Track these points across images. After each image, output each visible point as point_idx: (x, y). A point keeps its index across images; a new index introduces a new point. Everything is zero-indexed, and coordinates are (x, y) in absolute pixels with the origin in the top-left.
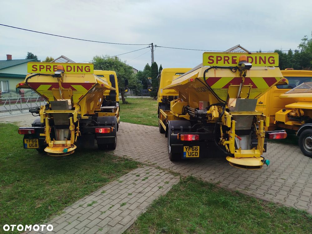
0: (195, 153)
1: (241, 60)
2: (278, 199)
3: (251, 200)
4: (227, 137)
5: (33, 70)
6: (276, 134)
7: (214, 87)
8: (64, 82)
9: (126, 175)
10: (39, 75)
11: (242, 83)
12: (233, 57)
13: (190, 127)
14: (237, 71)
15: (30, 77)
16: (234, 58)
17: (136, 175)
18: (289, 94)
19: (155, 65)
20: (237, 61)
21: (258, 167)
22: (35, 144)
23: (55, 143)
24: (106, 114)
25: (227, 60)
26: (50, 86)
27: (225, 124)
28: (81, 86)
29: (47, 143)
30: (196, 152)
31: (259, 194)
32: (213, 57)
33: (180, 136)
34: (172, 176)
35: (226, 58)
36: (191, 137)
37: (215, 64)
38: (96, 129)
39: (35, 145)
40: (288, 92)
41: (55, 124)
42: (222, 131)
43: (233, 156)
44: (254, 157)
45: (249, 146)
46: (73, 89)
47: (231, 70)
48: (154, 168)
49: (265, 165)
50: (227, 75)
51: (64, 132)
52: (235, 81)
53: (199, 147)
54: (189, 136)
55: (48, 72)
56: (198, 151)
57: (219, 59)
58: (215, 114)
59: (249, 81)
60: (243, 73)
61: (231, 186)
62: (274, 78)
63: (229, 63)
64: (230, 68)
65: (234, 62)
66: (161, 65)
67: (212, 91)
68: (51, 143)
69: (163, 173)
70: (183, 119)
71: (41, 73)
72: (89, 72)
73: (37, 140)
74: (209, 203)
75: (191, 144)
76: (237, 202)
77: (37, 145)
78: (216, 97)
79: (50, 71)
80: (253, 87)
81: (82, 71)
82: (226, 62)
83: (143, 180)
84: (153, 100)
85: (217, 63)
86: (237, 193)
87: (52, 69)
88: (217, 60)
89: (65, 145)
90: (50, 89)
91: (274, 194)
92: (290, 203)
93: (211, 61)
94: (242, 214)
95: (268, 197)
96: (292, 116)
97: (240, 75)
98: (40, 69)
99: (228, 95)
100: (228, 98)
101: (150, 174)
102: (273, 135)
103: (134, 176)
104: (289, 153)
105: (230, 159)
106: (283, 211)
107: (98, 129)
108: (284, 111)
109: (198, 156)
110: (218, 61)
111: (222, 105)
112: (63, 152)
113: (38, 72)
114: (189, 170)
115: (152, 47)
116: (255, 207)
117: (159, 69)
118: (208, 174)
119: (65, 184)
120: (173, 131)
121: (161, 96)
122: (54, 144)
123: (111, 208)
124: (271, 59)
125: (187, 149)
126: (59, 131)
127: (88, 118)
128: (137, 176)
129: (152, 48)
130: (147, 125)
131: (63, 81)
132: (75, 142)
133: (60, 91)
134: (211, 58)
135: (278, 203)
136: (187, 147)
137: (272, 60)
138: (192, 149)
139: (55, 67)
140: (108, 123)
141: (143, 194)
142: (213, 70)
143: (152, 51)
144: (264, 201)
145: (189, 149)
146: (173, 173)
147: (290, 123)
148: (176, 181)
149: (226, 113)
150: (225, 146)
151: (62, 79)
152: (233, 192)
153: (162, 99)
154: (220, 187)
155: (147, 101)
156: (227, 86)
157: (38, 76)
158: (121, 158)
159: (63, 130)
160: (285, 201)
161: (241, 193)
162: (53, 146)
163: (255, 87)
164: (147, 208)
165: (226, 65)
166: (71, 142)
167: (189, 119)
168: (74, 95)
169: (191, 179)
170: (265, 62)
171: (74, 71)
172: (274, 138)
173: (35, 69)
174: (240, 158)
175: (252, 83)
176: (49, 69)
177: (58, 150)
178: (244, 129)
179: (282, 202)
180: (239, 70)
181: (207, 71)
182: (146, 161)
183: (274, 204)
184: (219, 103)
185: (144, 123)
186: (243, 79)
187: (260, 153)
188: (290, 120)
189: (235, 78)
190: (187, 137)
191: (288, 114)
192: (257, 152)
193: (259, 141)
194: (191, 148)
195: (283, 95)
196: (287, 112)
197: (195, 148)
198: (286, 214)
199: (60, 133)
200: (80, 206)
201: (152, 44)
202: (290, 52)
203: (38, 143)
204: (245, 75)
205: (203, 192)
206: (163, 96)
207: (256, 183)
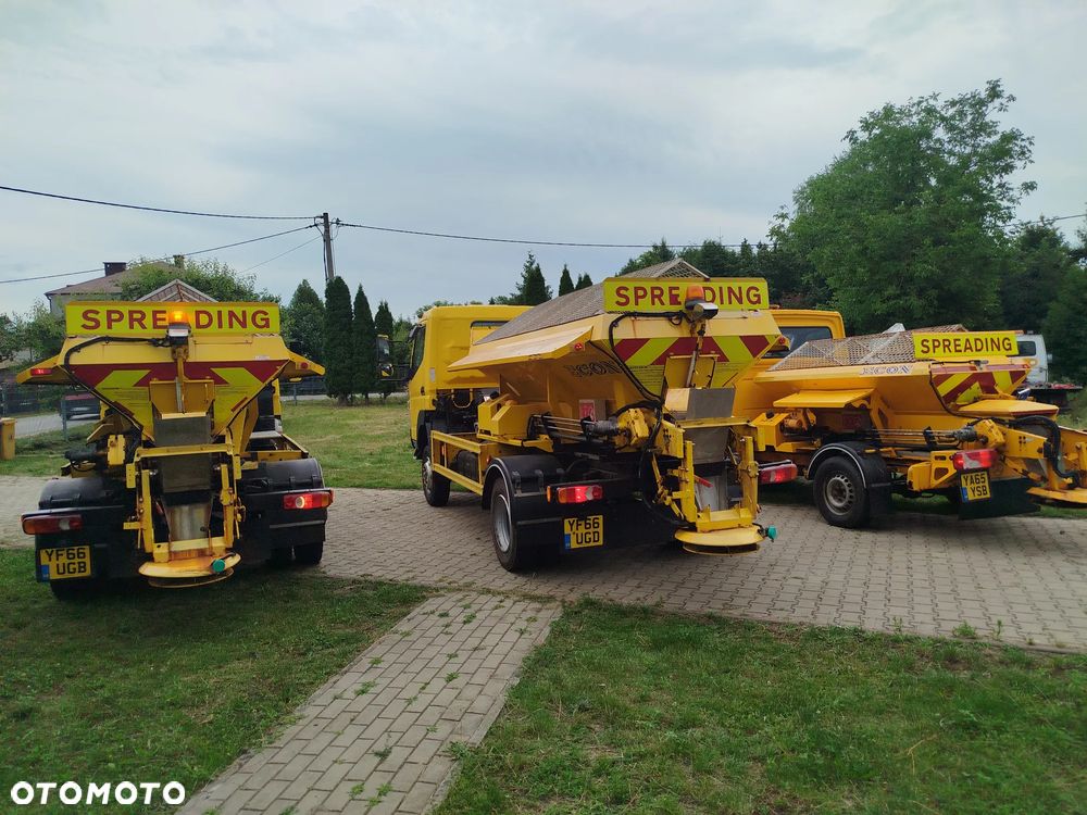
0: (591, 536)
1: (692, 295)
2: (801, 615)
3: (745, 626)
4: (674, 484)
5: (84, 326)
6: (776, 471)
7: (633, 361)
8: (191, 359)
9: (408, 617)
10: (107, 339)
11: (697, 350)
12: (671, 289)
13: (560, 471)
14: (684, 321)
15: (76, 349)
16: (674, 292)
17: (437, 613)
18: (779, 372)
19: (337, 288)
20: (682, 299)
21: (752, 547)
22: (79, 563)
23: (173, 549)
24: (271, 455)
25: (659, 297)
26: (144, 373)
27: (665, 452)
28: (243, 371)
29: (148, 550)
30: (594, 533)
31: (758, 613)
32: (626, 289)
33: (554, 494)
34: (538, 605)
35: (657, 292)
36: (584, 494)
37: (631, 308)
38: (286, 497)
39: (76, 566)
40: (774, 367)
41: (165, 491)
42: (657, 472)
43: (693, 528)
44: (740, 526)
45: (723, 502)
46: (219, 381)
47: (671, 320)
48: (474, 595)
49: (768, 539)
50: (661, 332)
51: (191, 514)
52: (682, 346)
53: (601, 517)
54: (578, 489)
55: (137, 331)
56: (601, 530)
57: (641, 293)
58: (640, 430)
59: (711, 345)
60: (698, 328)
61: (691, 607)
62: (763, 336)
63: (662, 304)
64: (668, 316)
65: (674, 300)
66: (361, 288)
67: (629, 373)
68: (160, 551)
69: (508, 603)
70: (534, 451)
71: (112, 333)
72: (264, 330)
73: (87, 550)
74: (656, 646)
75: (581, 511)
76: (717, 635)
77: (84, 567)
78: (638, 388)
79: (143, 327)
80: (720, 360)
81: (243, 325)
82: (656, 300)
83: (465, 622)
84: (335, 405)
85: (637, 304)
86: (710, 617)
87: (148, 321)
88: (637, 297)
89: (208, 553)
90: (144, 382)
91: (789, 608)
92: (824, 620)
93: (623, 300)
94: (736, 653)
95: (778, 616)
96: (791, 430)
97: (692, 332)
98: (110, 321)
99: (665, 380)
100: (665, 387)
101: (475, 607)
102: (769, 472)
103: (434, 617)
104: (793, 523)
105: (687, 537)
106: (815, 635)
107: (294, 496)
108: (770, 416)
109: (601, 543)
110: (640, 300)
111: (652, 404)
112: (209, 573)
113: (103, 331)
114: (571, 587)
115: (327, 225)
116: (757, 638)
117: (353, 300)
118: (623, 590)
119: (236, 665)
120: (518, 484)
121: (431, 391)
122: (170, 552)
123: (423, 688)
124: (753, 292)
125: (571, 525)
126: (173, 514)
127: (257, 467)
128: (441, 616)
129: (327, 231)
130: (370, 487)
131: (187, 357)
132: (235, 539)
133: (179, 390)
134: (622, 292)
135: (801, 624)
136: (571, 520)
137: (755, 295)
138: (586, 524)
139: (159, 316)
140: (299, 481)
141: (486, 652)
142: (628, 320)
143: (327, 239)
144: (772, 623)
145: (578, 525)
146: (534, 598)
147: (787, 447)
148: (552, 613)
149: (667, 424)
150: (670, 506)
151: (186, 352)
152: (699, 617)
153: (434, 401)
154: (667, 613)
155: (318, 411)
156: (661, 360)
157: (104, 343)
158: (360, 582)
159: (186, 508)
160: (815, 617)
161: (721, 617)
162: (167, 557)
163: (723, 358)
164: (517, 676)
165: (658, 308)
166: (226, 541)
167: (552, 451)
168: (217, 397)
169: (590, 603)
170: (740, 301)
171: (220, 326)
172: (772, 480)
173: (92, 324)
174: (710, 531)
175: (718, 350)
176: (140, 321)
177: (196, 567)
178: (710, 461)
179: (809, 620)
180: (689, 321)
181: (614, 324)
182: (441, 581)
183: (794, 625)
184: (644, 402)
185: (357, 482)
186: (700, 341)
187: (750, 516)
188: (788, 439)
189: (680, 338)
190: (572, 493)
191: (782, 424)
192: (745, 514)
193: (745, 486)
194: (583, 523)
195: (764, 375)
196: (778, 418)
197: (591, 522)
198: (823, 640)
199: (177, 519)
200: (336, 698)
201: (325, 216)
202: (745, 247)
203: (87, 560)
204: (702, 332)
205: (633, 627)
206: (438, 392)
207: (743, 592)
